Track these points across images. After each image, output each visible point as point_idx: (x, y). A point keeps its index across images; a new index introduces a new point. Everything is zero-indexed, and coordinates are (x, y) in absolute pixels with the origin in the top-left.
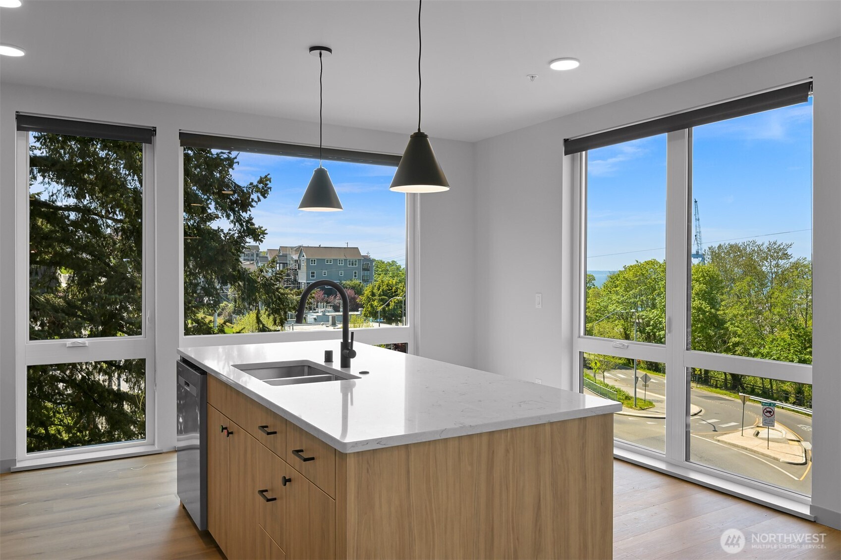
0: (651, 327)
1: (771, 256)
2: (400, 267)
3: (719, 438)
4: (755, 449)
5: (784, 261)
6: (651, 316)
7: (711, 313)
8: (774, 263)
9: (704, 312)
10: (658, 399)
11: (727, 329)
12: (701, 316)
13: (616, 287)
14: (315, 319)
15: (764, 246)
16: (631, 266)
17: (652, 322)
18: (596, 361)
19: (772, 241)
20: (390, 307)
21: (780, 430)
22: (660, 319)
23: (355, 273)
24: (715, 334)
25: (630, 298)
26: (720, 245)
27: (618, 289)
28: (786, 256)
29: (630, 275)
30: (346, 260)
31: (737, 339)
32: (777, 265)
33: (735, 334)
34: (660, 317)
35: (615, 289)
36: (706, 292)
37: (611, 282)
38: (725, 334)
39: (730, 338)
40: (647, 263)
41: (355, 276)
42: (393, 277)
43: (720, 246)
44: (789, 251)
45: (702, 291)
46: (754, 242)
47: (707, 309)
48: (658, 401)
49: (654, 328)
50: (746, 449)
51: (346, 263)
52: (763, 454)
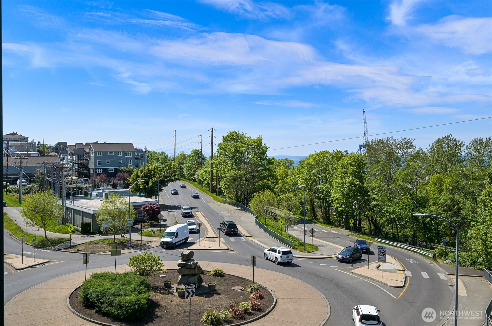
0: (324, 195)
1: (403, 147)
2: (168, 156)
3: (352, 271)
4: (374, 278)
5: (411, 150)
6: (324, 188)
7: (359, 185)
8: (405, 151)
9: (355, 185)
10: (323, 244)
11: (369, 196)
12: (353, 187)
13: (303, 169)
14: (97, 195)
15: (399, 140)
16: (312, 155)
17: (324, 192)
18: (282, 220)
19: (403, 137)
20: (149, 185)
21: (393, 263)
22: (330, 190)
23: (130, 161)
24: (362, 200)
25: (311, 176)
26: (373, 140)
27: (304, 170)
28: (412, 147)
29: (311, 161)
30: (123, 152)
31: (375, 203)
32: (407, 152)
33: (374, 199)
34: (329, 189)
35: (302, 170)
36: (356, 172)
37: (300, 165)
38: (368, 200)
39: (370, 202)
40: (322, 153)
41: (130, 163)
42: (162, 163)
43: (372, 141)
44: (414, 144)
45: (354, 171)
46: (392, 138)
47: (357, 183)
48: (320, 246)
49: (326, 196)
50: (368, 278)
51: (123, 154)
52: (378, 281)
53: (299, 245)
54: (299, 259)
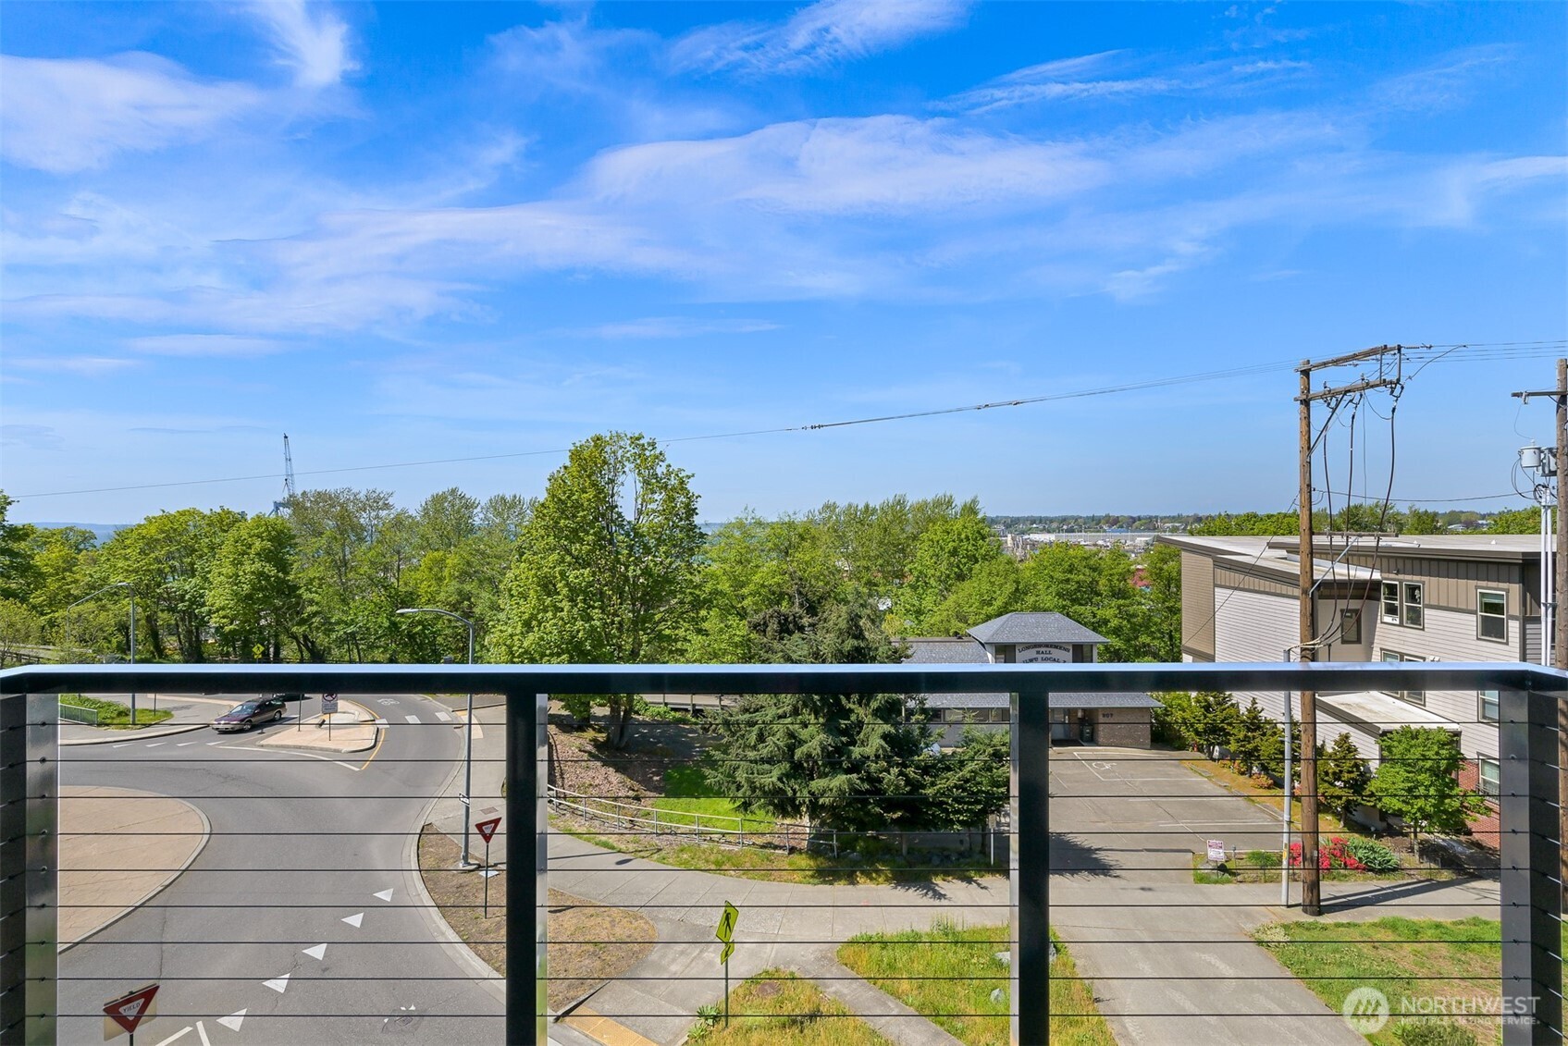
0: (187, 603)
1: (370, 507)
3: (262, 742)
4: (311, 745)
5: (385, 512)
6: (187, 587)
7: (277, 577)
8: (373, 514)
9: (268, 578)
10: (181, 705)
11: (300, 596)
12: (263, 582)
13: (126, 547)
15: (361, 495)
16: (154, 518)
17: (187, 597)
19: (371, 489)
21: (352, 711)
22: (201, 591)
24: (284, 605)
25: (151, 564)
26: (305, 492)
27: (129, 551)
28: (387, 506)
29: (153, 531)
31: (315, 608)
32: (377, 517)
33: (311, 602)
34: (201, 589)
35: (123, 552)
36: (270, 551)
37: (118, 540)
38: (298, 604)
39: (303, 608)
40: (182, 514)
43: (304, 494)
44: (391, 501)
45: (265, 550)
46: (350, 490)
47: (272, 573)
48: (176, 709)
49: (193, 603)
50: (300, 747)
52: (321, 749)
53: (115, 716)
54: (116, 746)
